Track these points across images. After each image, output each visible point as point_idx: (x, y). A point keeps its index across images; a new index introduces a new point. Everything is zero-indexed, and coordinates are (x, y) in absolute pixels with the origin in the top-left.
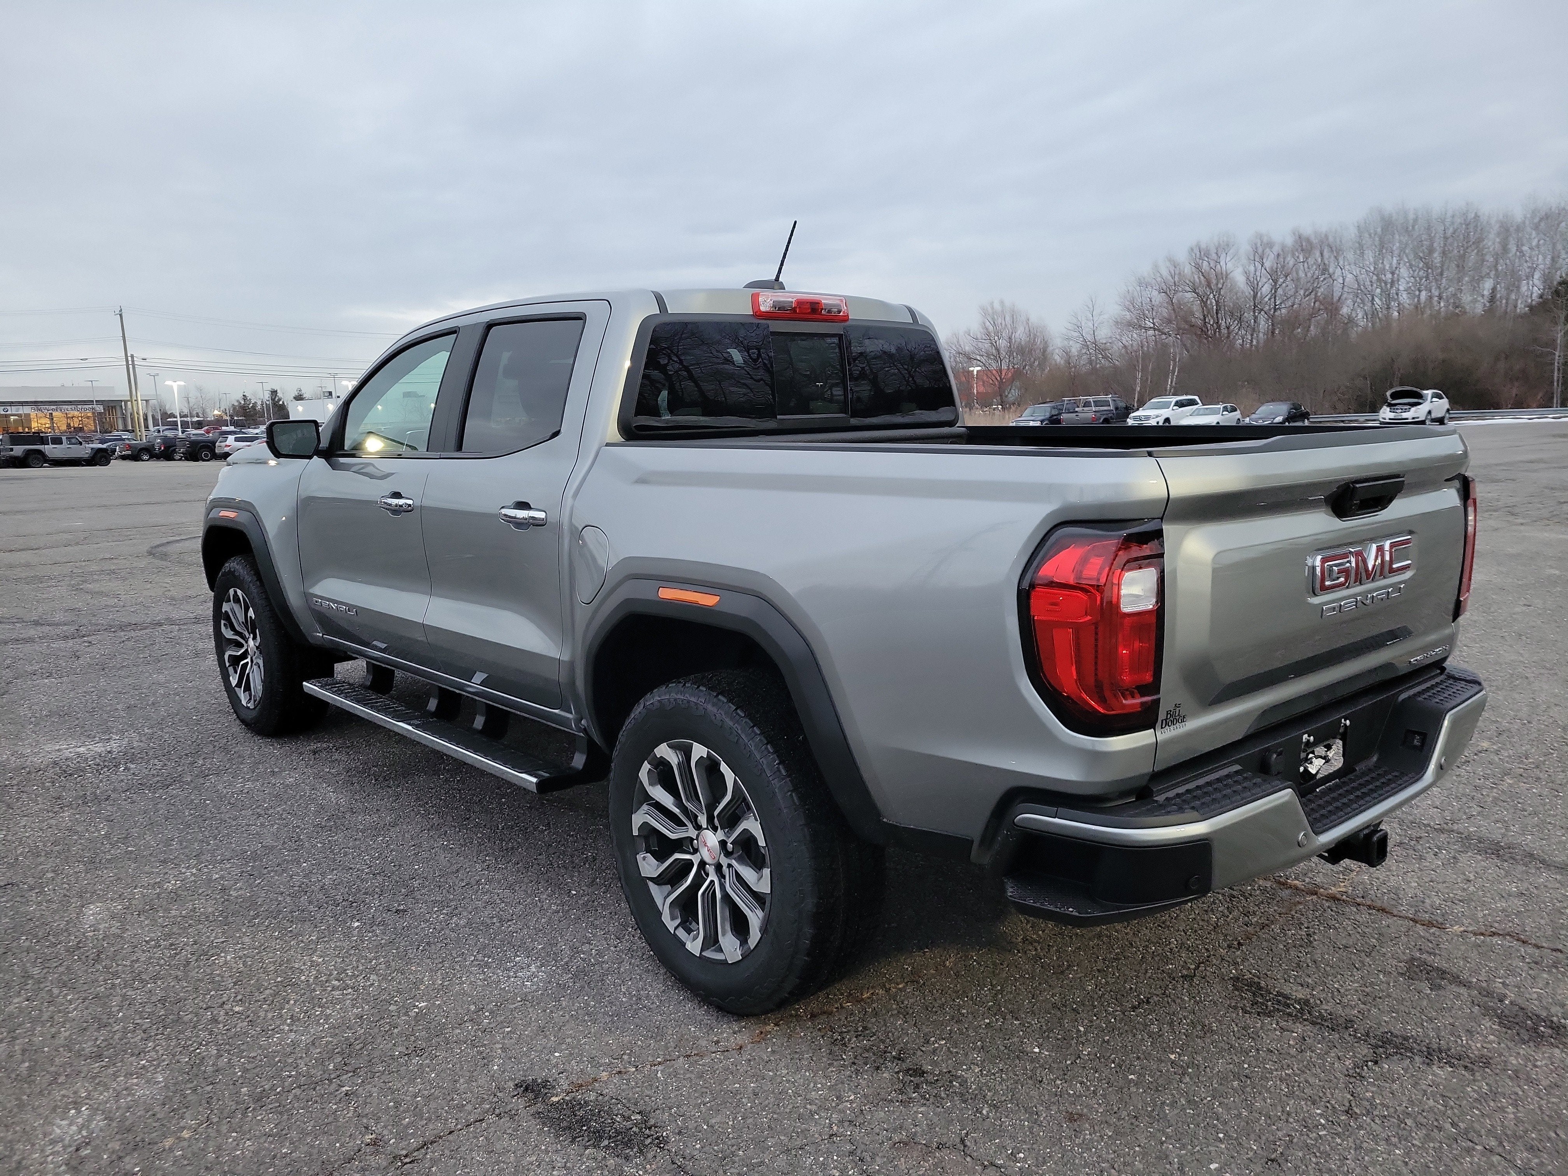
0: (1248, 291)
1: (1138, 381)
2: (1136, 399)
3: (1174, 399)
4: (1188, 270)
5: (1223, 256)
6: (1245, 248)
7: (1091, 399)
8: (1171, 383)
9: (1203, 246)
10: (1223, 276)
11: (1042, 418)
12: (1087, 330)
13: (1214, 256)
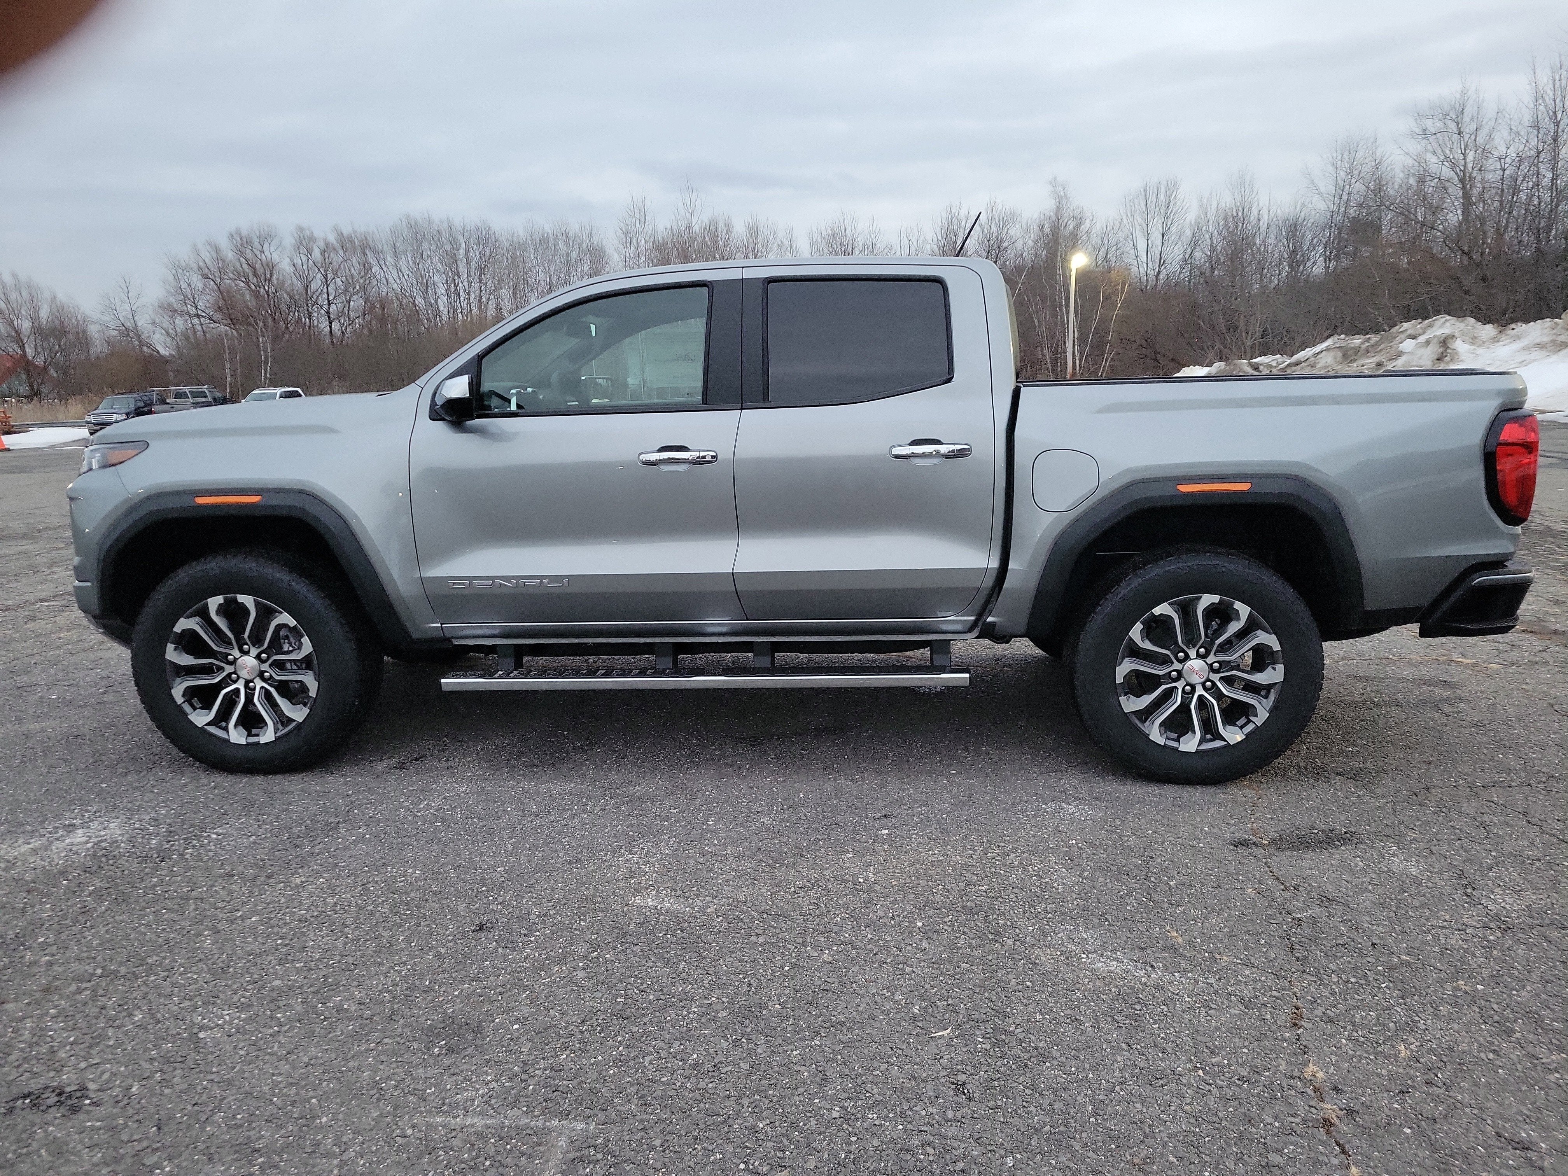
0: (299, 286)
1: (228, 371)
2: (228, 391)
3: (279, 391)
4: (230, 255)
5: (266, 246)
6: (289, 241)
7: (186, 389)
8: (266, 374)
9: (244, 233)
10: (271, 266)
11: (127, 411)
12: (124, 313)
13: (256, 244)
